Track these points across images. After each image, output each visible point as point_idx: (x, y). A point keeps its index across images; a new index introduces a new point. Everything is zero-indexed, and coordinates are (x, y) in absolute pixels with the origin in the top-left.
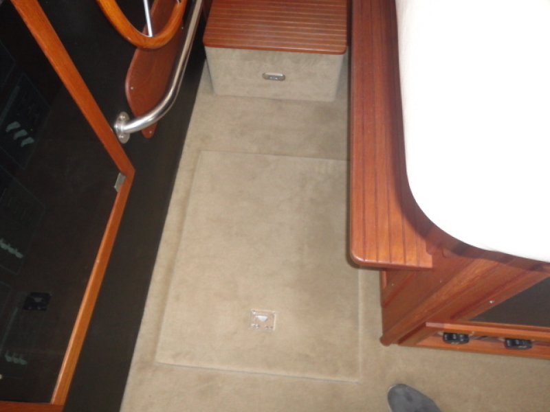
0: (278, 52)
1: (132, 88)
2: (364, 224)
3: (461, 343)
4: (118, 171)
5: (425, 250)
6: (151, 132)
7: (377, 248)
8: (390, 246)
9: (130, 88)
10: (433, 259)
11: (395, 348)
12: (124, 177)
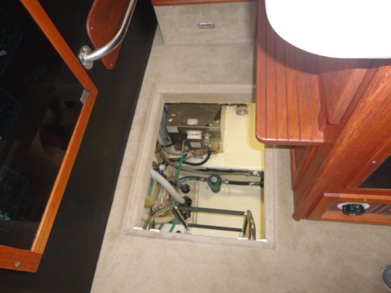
0: (207, 5)
1: (92, 28)
2: (266, 112)
3: (358, 214)
4: (83, 89)
5: (317, 128)
6: (111, 65)
7: (277, 129)
8: (287, 127)
9: (90, 28)
10: (325, 135)
11: (303, 222)
12: (88, 94)
